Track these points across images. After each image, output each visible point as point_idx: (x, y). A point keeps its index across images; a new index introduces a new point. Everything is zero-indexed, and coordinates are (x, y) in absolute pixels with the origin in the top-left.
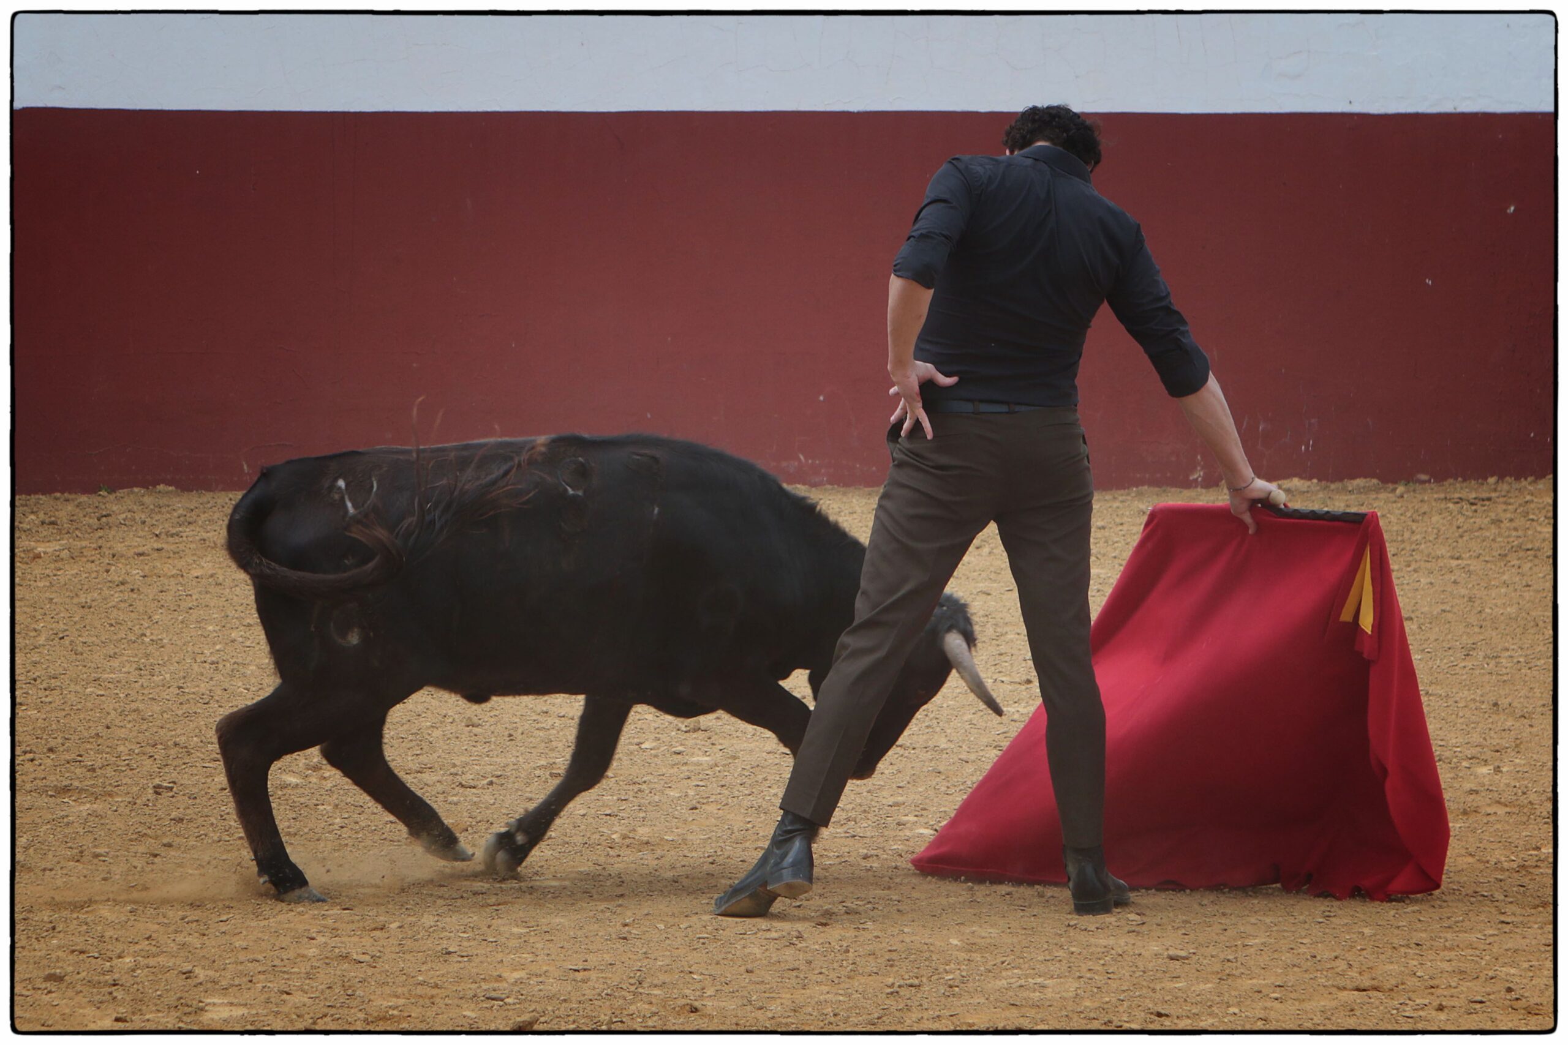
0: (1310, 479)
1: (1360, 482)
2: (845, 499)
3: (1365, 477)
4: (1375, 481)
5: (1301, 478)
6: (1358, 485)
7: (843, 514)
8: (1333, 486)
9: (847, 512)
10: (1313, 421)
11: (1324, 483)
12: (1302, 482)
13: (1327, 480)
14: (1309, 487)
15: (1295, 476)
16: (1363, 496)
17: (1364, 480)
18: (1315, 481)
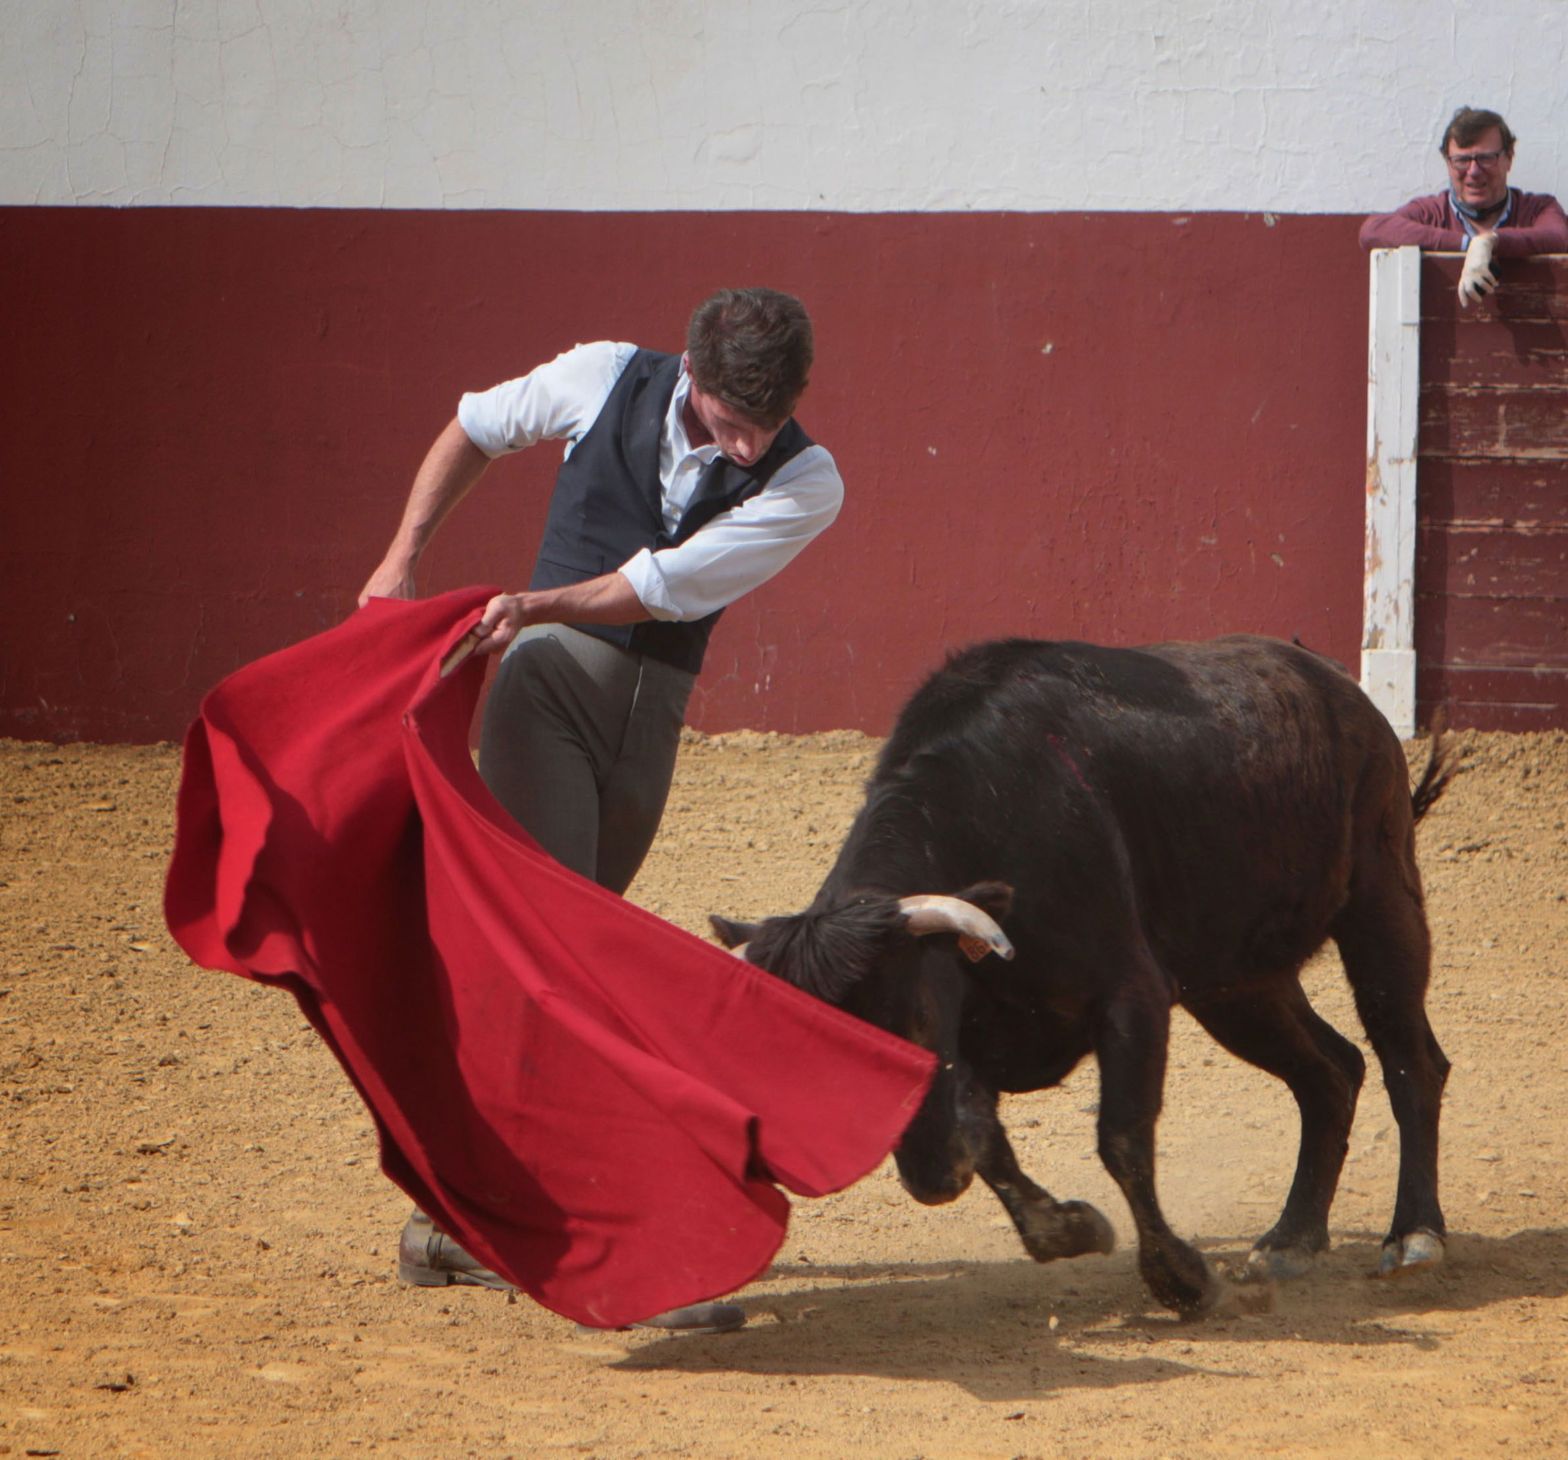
0: (766, 730)
1: (835, 735)
2: (107, 762)
3: (844, 728)
4: (857, 733)
5: (755, 729)
6: (834, 739)
7: (110, 784)
8: (799, 741)
9: (117, 781)
10: (771, 648)
11: (786, 737)
12: (756, 734)
13: (791, 732)
14: (766, 742)
15: (746, 726)
16: (843, 755)
17: (843, 732)
18: (773, 734)
